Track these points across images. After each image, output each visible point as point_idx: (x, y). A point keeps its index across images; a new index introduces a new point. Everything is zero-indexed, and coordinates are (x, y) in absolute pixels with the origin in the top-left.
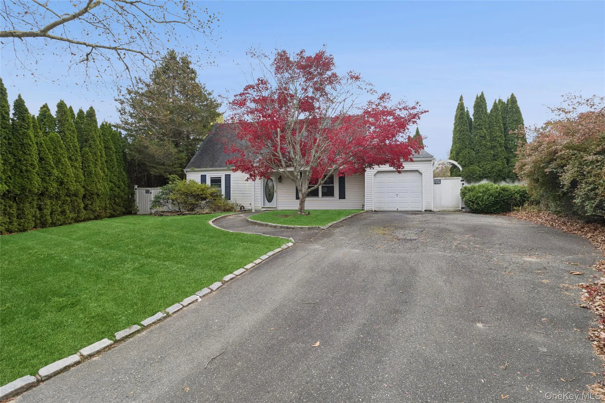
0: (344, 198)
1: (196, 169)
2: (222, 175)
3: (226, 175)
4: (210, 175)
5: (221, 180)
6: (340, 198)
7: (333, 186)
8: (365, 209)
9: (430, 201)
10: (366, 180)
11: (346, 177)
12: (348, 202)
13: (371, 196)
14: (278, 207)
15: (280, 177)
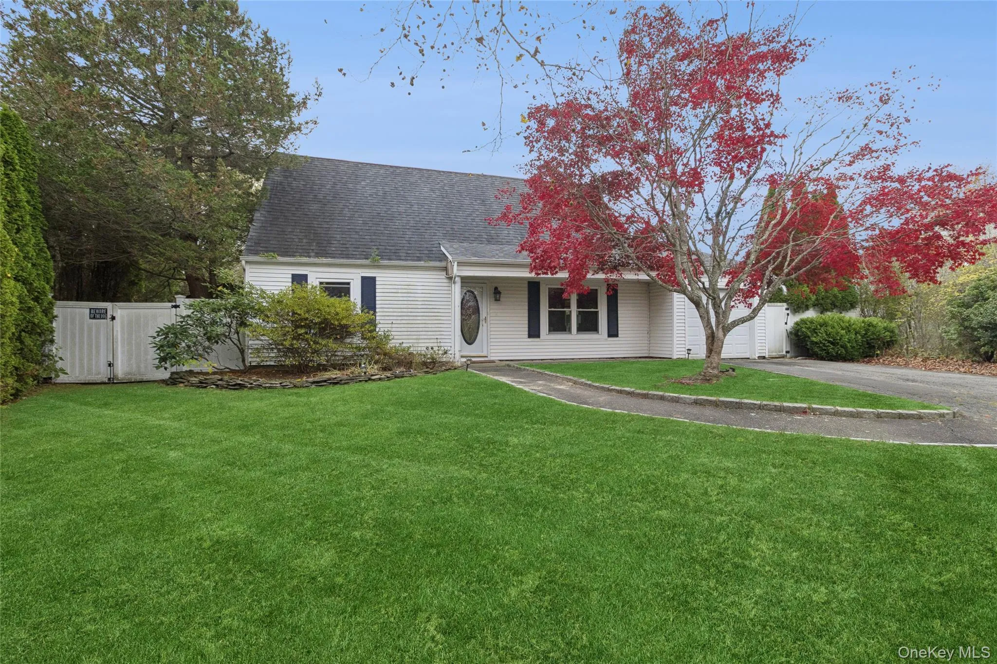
0: (616, 335)
1: (281, 259)
2: (353, 277)
3: (363, 278)
4: (317, 276)
5: (349, 288)
6: (610, 335)
7: (598, 312)
8: (675, 357)
9: (764, 341)
10: (675, 303)
11: (619, 294)
12: (623, 342)
13: (683, 332)
14: (492, 355)
15: (496, 288)
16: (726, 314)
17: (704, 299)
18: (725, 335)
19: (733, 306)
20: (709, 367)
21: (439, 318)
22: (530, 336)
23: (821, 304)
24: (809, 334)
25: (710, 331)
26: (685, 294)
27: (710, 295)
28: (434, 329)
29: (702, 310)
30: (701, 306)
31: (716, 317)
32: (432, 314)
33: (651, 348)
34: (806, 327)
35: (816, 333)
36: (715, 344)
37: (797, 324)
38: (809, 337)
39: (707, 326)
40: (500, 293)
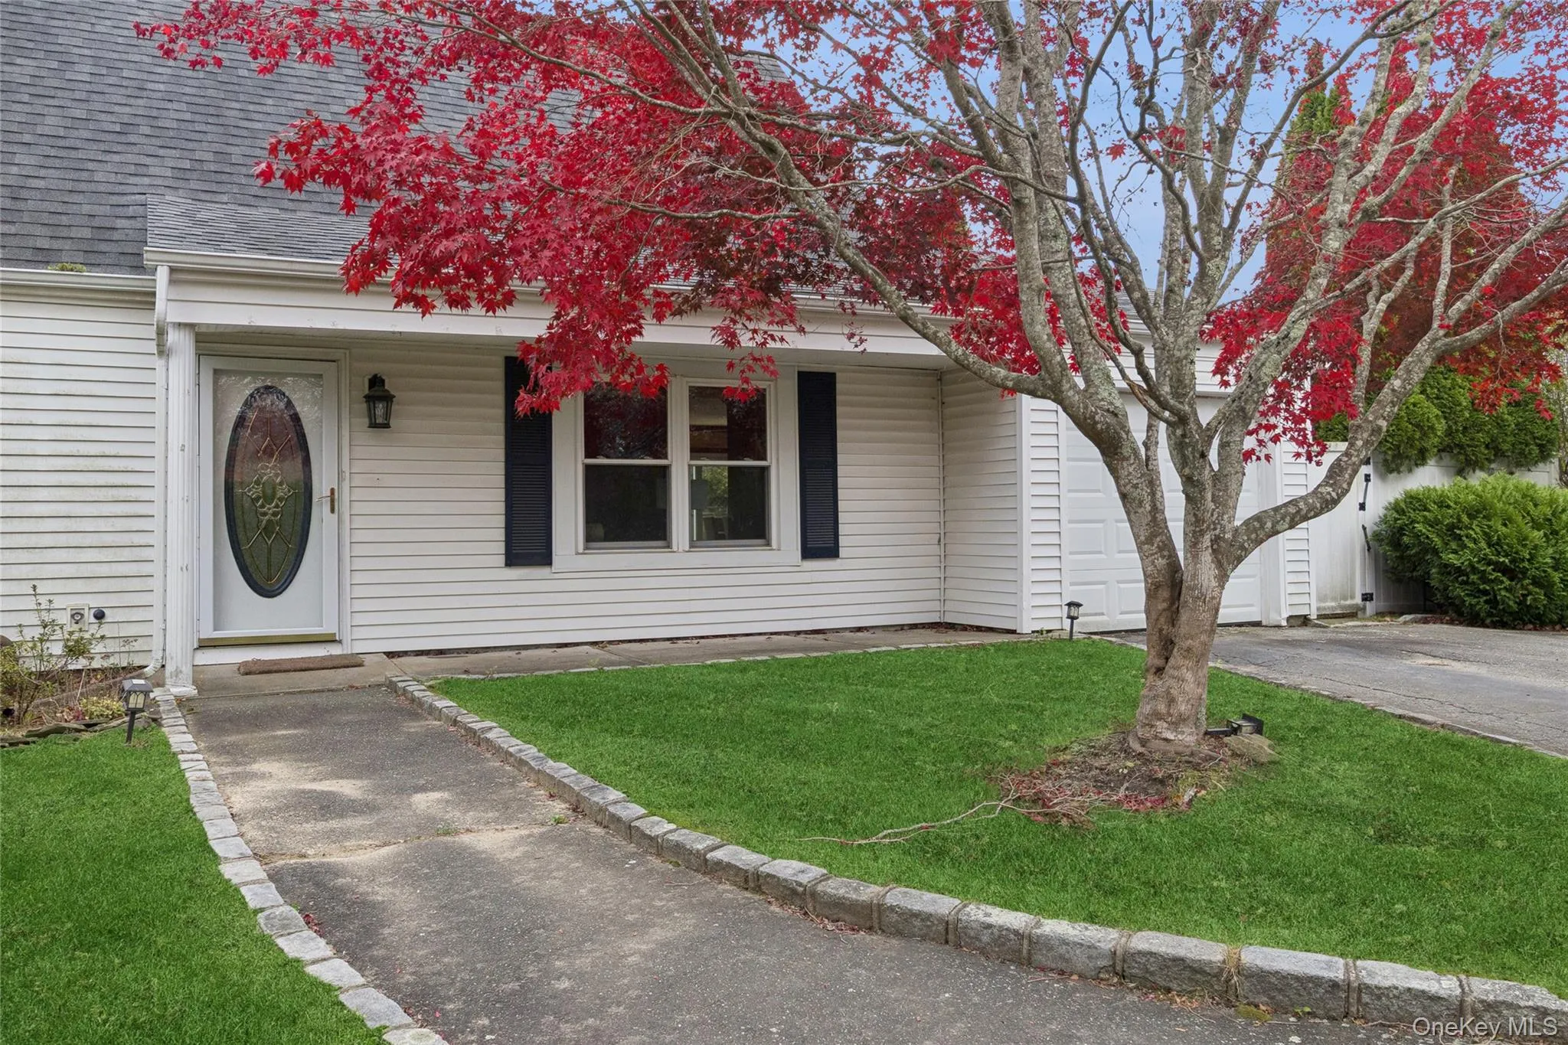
0: (831, 551)
6: (810, 552)
7: (764, 471)
8: (1027, 627)
9: (1304, 567)
10: (1027, 441)
11: (840, 410)
12: (857, 575)
13: (1055, 539)
14: (359, 633)
15: (376, 382)
16: (1225, 484)
17: (1137, 420)
18: (1223, 578)
19: (1248, 455)
20: (1159, 716)
21: (133, 494)
22: (515, 557)
23: (1460, 446)
24: (1437, 541)
25: (1161, 562)
26: (1059, 401)
27: (1164, 406)
28: (108, 539)
29: (1129, 469)
30: (1126, 451)
31: (1189, 499)
32: (102, 479)
33: (950, 594)
34: (1427, 522)
35: (1459, 538)
36: (1184, 616)
37: (1396, 507)
38: (1436, 552)
39: (1149, 540)
40: (388, 398)
